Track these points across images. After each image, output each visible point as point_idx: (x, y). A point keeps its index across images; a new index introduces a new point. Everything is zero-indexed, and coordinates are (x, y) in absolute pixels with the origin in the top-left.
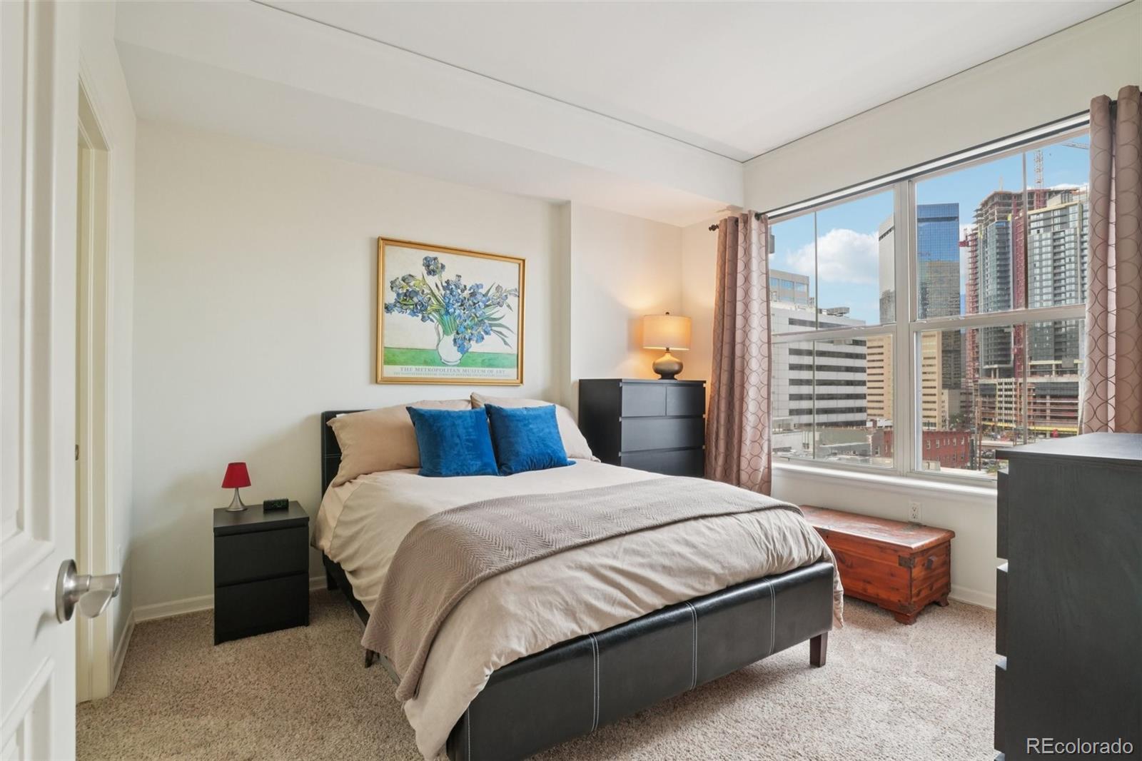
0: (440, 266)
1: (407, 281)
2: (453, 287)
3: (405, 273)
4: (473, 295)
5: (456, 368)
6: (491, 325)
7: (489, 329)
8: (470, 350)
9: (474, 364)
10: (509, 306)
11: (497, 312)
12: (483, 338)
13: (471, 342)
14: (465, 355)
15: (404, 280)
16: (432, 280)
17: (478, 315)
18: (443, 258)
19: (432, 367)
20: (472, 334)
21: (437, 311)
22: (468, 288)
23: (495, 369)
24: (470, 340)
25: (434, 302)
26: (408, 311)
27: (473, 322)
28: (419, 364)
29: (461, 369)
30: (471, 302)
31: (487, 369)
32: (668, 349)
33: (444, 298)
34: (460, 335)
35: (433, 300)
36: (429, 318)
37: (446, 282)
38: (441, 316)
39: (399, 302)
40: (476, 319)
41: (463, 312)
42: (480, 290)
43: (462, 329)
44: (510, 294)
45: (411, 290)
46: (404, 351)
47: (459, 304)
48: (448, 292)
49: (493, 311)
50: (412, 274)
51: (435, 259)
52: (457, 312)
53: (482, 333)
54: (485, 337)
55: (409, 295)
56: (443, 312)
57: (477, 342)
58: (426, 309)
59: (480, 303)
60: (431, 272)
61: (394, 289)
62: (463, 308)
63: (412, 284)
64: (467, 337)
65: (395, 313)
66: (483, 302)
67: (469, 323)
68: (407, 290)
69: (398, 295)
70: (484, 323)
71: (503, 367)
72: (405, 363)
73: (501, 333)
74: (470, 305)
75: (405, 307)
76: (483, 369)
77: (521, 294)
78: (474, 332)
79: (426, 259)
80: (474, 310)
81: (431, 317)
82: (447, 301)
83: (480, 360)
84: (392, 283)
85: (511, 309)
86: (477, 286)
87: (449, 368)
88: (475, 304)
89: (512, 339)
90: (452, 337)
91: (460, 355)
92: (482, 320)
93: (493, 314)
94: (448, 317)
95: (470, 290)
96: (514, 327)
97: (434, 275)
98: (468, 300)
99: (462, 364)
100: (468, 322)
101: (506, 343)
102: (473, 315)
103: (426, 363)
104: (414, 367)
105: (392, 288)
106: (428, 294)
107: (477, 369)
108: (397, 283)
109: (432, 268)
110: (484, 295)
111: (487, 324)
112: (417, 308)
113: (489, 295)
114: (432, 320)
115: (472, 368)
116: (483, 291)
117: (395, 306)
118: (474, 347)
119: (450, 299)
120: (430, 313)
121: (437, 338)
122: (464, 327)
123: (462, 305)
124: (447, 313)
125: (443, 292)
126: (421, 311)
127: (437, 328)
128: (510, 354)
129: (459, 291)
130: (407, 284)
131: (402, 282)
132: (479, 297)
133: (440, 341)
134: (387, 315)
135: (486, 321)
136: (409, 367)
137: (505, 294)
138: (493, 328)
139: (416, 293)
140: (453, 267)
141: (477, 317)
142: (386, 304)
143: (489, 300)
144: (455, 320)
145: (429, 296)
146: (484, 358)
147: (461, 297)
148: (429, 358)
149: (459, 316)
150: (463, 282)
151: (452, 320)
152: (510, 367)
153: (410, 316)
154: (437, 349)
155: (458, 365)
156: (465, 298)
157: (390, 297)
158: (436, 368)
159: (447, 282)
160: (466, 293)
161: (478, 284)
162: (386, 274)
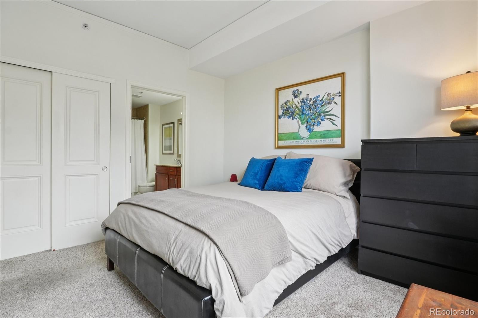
0: (299, 92)
1: (286, 104)
2: (305, 101)
3: (285, 101)
4: (315, 102)
5: (307, 140)
6: (325, 116)
7: (324, 118)
8: (313, 131)
9: (316, 137)
10: (335, 103)
11: (328, 108)
12: (320, 123)
13: (314, 126)
14: (311, 133)
15: (285, 104)
16: (296, 100)
17: (318, 112)
18: (300, 88)
19: (296, 141)
20: (315, 122)
21: (298, 114)
22: (312, 99)
23: (327, 139)
24: (314, 125)
25: (297, 110)
26: (287, 117)
27: (315, 116)
28: (291, 139)
29: (310, 140)
30: (314, 106)
31: (323, 140)
32: (468, 108)
33: (301, 107)
34: (309, 124)
35: (297, 109)
36: (295, 118)
37: (302, 99)
38: (300, 116)
39: (284, 114)
40: (317, 114)
41: (310, 112)
42: (319, 99)
43: (310, 120)
44: (336, 96)
45: (288, 107)
46: (285, 134)
47: (308, 108)
48: (303, 104)
49: (326, 108)
50: (288, 100)
51: (297, 90)
52: (307, 112)
53: (320, 121)
54: (322, 122)
55: (287, 110)
56: (301, 114)
57: (317, 126)
58: (294, 114)
59: (319, 105)
60: (296, 97)
61: (282, 108)
62: (310, 110)
63: (288, 104)
64: (312, 124)
65: (282, 118)
66: (320, 104)
67: (313, 117)
68: (287, 108)
69: (283, 110)
70: (321, 115)
71: (332, 138)
72: (286, 139)
73: (331, 119)
74: (314, 108)
75: (286, 115)
76: (321, 139)
77: (342, 94)
78: (315, 121)
79: (293, 91)
80: (315, 110)
81: (296, 117)
82: (303, 108)
83: (319, 135)
84: (281, 106)
85: (337, 104)
86: (317, 97)
87: (303, 140)
88: (316, 106)
89: (338, 122)
90: (305, 125)
91: (309, 133)
92: (320, 114)
94: (303, 115)
95: (313, 100)
96: (340, 115)
97: (297, 98)
98: (313, 105)
99: (310, 137)
100: (313, 116)
101: (334, 124)
102: (315, 112)
103: (294, 139)
104: (289, 141)
105: (281, 108)
106: (294, 107)
107: (317, 140)
108: (283, 106)
109: (296, 95)
110: (320, 101)
111: (323, 116)
112: (290, 115)
113: (323, 100)
114: (296, 119)
115: (315, 140)
116: (320, 99)
117: (282, 115)
118: (316, 129)
119: (304, 107)
120: (295, 116)
121: (298, 127)
122: (311, 119)
123: (309, 108)
124: (303, 114)
125: (301, 104)
126: (292, 115)
127: (298, 122)
128: (337, 130)
129: (308, 102)
130: (287, 105)
131: (285, 105)
132: (318, 102)
133: (299, 128)
134: (279, 120)
135: (322, 114)
136: (287, 141)
137: (333, 97)
138: (326, 117)
139: (290, 108)
140: (305, 91)
141: (317, 113)
142: (279, 116)
143: (324, 102)
144: (306, 117)
145: (295, 108)
146: (321, 134)
147: (309, 104)
148: (295, 136)
149: (308, 114)
150: (310, 97)
151: (305, 117)
152: (337, 137)
153: (288, 119)
154: (299, 132)
155: (308, 139)
156: (311, 105)
157: (281, 112)
158: (298, 140)
159: (303, 99)
160: (312, 101)
161: (317, 95)
162: (279, 102)
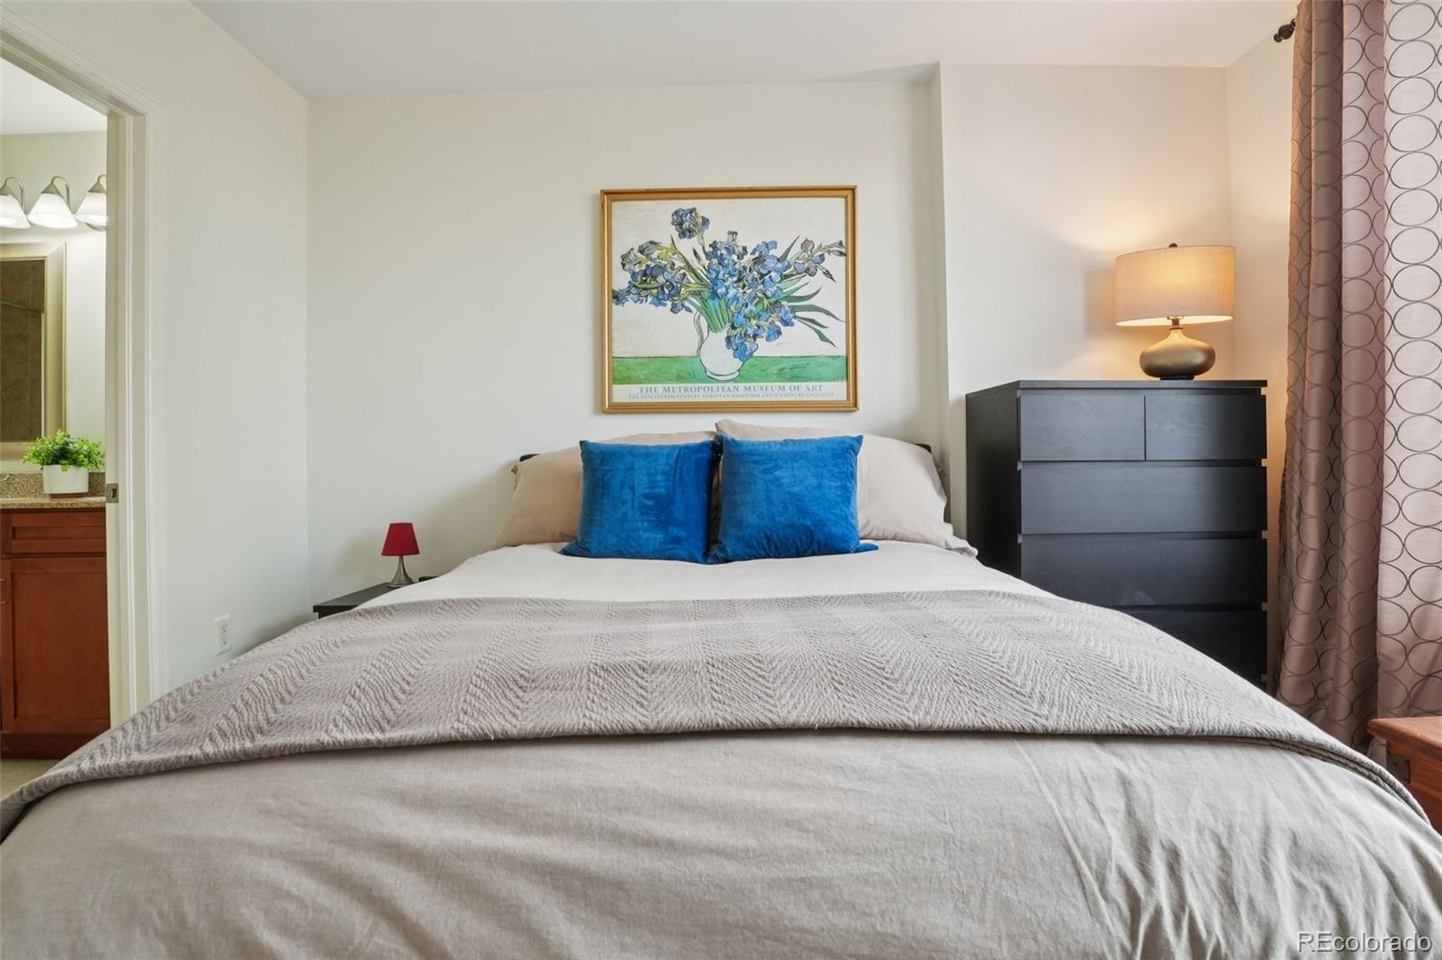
0: (701, 220)
1: (646, 252)
2: (724, 252)
3: (642, 241)
4: (759, 261)
5: (731, 385)
6: (793, 309)
7: (791, 315)
8: (755, 354)
9: (764, 376)
10: (827, 274)
11: (805, 286)
12: (779, 333)
13: (758, 340)
14: (746, 363)
15: (641, 251)
16: (686, 246)
17: (769, 294)
18: (704, 207)
19: (690, 385)
20: (759, 327)
21: (697, 294)
22: (750, 250)
23: (803, 385)
24: (755, 337)
25: (692, 281)
26: (650, 299)
27: (760, 307)
28: (670, 380)
29: (741, 385)
30: (755, 273)
31: (787, 385)
32: (1176, 322)
33: (708, 271)
34: (738, 330)
35: (690, 277)
36: (683, 306)
37: (710, 246)
38: (703, 301)
39: (634, 286)
40: (766, 301)
41: (741, 291)
42: (772, 252)
43: (741, 319)
44: (829, 252)
45: (653, 265)
46: (644, 361)
47: (735, 279)
48: (715, 261)
49: (796, 286)
50: (654, 240)
51: (692, 211)
52: (732, 292)
53: (778, 323)
54: (784, 329)
55: (649, 274)
56: (706, 294)
57: (768, 339)
58: (678, 293)
59: (773, 274)
60: (685, 233)
61: (627, 266)
62: (741, 284)
63: (654, 256)
64: (750, 332)
65: (630, 304)
66: (777, 271)
67: (754, 309)
68: (648, 266)
69: (634, 275)
70: (782, 306)
71: (818, 380)
72: (647, 380)
73: (813, 321)
74: (754, 279)
75: (643, 293)
76: (782, 384)
77: (848, 250)
78: (762, 323)
79: (676, 213)
80: (761, 287)
81: (686, 304)
82: (714, 275)
83: (774, 369)
84: (623, 257)
85: (832, 278)
86: (767, 245)
87: (720, 385)
88: (762, 276)
89: (837, 331)
90: (724, 334)
91: (738, 363)
92: (777, 302)
93: (797, 289)
94: (716, 301)
95: (753, 253)
96: (840, 311)
97: (690, 237)
98: (750, 270)
99: (741, 377)
100: (751, 307)
101: (823, 338)
102: (760, 295)
103: (680, 379)
104: (660, 387)
105: (624, 265)
106: (681, 268)
107: (769, 384)
108: (632, 257)
109: (686, 226)
110: (778, 260)
111: (787, 308)
112: (664, 293)
113: (788, 258)
114: (689, 310)
115: (760, 384)
116: (778, 253)
117: (629, 292)
118: (764, 348)
119: (718, 273)
120: (686, 299)
121: (697, 338)
122: (745, 317)
123: (740, 280)
124: (715, 295)
125: (706, 263)
126: (671, 296)
127: (697, 322)
128: (833, 357)
129: (734, 257)
130: (647, 256)
131: (639, 255)
132: (770, 263)
133: (702, 341)
134: (615, 308)
135: (784, 303)
136: (653, 386)
137: (820, 253)
138: (798, 314)
139: (662, 269)
140: (722, 219)
141: (767, 298)
142: (613, 291)
143: (789, 266)
144: (728, 307)
145: (682, 271)
146: (781, 366)
147: (737, 266)
148: (688, 370)
149: (736, 298)
150: (741, 241)
151: (724, 307)
152: (834, 380)
153: (653, 306)
154: (699, 355)
155: (734, 380)
156: (745, 268)
157: (621, 280)
158: (697, 385)
159: (714, 245)
160: (748, 258)
161: (768, 242)
162: (614, 245)
